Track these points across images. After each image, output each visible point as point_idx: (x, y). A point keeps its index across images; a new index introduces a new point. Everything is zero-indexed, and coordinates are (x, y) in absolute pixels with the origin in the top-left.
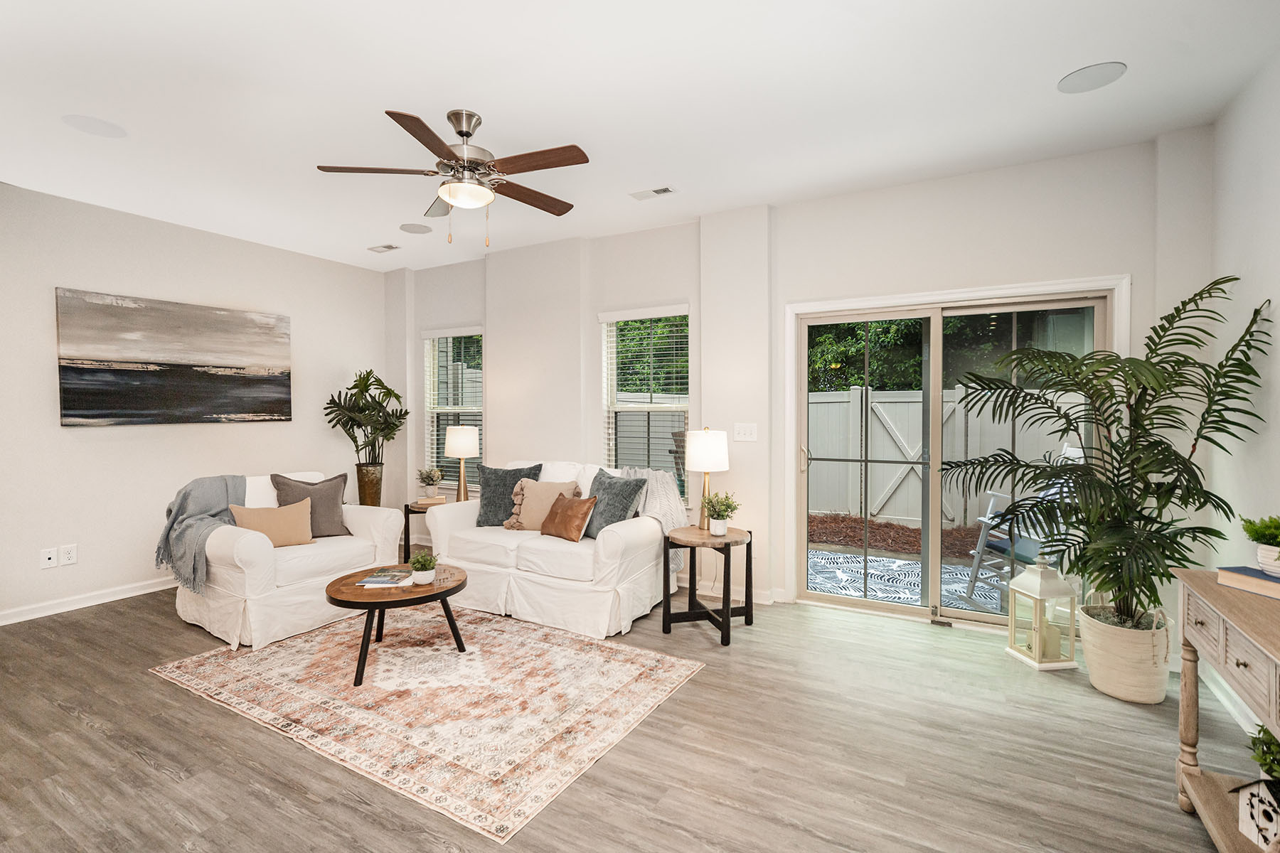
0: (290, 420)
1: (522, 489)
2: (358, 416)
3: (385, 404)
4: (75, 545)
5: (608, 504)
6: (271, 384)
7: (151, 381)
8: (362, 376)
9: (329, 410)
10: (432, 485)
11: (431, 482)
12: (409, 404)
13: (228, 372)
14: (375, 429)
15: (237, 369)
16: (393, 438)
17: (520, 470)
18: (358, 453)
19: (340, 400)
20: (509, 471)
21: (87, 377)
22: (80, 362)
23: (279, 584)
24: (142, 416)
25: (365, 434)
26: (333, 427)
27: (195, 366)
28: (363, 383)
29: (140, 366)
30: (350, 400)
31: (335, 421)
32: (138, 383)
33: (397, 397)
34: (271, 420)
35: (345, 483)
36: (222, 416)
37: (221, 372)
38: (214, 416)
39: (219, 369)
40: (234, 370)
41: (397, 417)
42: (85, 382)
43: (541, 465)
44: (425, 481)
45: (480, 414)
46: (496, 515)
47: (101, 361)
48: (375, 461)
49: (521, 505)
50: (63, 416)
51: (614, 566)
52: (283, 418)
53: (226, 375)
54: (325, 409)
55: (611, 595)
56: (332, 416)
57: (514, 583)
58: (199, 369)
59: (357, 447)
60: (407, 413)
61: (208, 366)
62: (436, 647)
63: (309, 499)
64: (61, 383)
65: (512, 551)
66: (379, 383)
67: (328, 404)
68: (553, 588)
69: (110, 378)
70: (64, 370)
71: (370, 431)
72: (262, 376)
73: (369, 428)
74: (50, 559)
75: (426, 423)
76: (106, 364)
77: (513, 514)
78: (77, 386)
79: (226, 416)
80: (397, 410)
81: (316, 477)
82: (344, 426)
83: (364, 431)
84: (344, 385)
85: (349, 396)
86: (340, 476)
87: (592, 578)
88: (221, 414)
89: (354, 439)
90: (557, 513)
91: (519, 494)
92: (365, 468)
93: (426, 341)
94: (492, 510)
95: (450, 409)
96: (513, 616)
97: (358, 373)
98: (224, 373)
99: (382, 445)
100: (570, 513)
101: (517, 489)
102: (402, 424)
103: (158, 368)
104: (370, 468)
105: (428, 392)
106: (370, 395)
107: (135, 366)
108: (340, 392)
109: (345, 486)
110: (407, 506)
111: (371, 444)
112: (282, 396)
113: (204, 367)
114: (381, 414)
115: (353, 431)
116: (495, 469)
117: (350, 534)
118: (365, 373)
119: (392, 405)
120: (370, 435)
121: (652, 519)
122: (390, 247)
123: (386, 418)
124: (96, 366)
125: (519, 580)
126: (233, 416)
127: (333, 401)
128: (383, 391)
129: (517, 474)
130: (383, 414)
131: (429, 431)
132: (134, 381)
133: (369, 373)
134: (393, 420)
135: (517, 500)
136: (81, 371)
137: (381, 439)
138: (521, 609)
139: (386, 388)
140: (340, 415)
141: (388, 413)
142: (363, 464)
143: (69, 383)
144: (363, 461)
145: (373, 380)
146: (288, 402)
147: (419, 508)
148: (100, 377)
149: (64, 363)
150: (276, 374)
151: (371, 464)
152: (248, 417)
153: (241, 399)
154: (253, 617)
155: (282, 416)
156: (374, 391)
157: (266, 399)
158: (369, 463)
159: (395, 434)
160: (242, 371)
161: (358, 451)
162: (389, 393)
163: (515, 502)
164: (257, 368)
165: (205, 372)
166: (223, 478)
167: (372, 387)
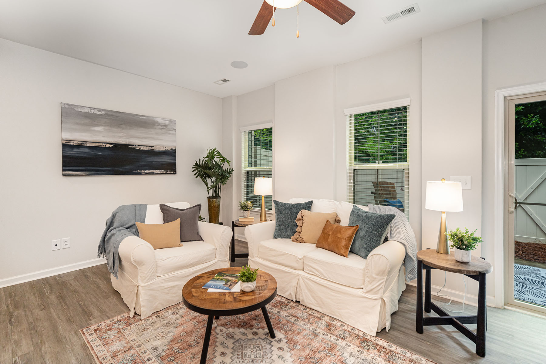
0: (176, 173)
1: (302, 217)
2: (207, 171)
3: (222, 166)
4: (69, 238)
5: (367, 231)
6: (166, 155)
7: (107, 153)
8: (211, 151)
9: (195, 168)
10: (247, 210)
11: (246, 209)
12: (234, 166)
13: (145, 148)
14: (216, 179)
15: (150, 147)
16: (226, 184)
17: (300, 205)
18: (208, 191)
19: (200, 163)
20: (293, 205)
21: (75, 150)
22: (72, 142)
23: (158, 275)
24: (102, 171)
25: (212, 181)
26: (196, 177)
27: (129, 145)
28: (211, 155)
29: (102, 144)
30: (205, 163)
31: (197, 175)
32: (101, 153)
33: (228, 162)
34: (166, 174)
35: (200, 209)
36: (142, 171)
37: (142, 148)
38: (138, 171)
39: (141, 147)
40: (148, 148)
41: (228, 173)
42: (75, 152)
43: (312, 202)
44: (243, 208)
45: (271, 171)
46: (286, 232)
47: (83, 142)
48: (217, 196)
49: (302, 226)
50: (63, 170)
51: (382, 281)
52: (172, 173)
53: (144, 150)
54: (193, 168)
55: (379, 302)
56: (196, 171)
57: (302, 281)
58: (131, 146)
59: (208, 188)
60: (233, 170)
61: (135, 145)
62: (254, 330)
63: (179, 219)
64: (62, 153)
65: (300, 259)
66: (219, 154)
67: (194, 165)
68: (333, 290)
69: (87, 150)
70: (63, 145)
71: (214, 180)
72: (162, 151)
73: (214, 178)
74: (56, 245)
75: (242, 176)
76: (85, 143)
77: (296, 232)
78: (70, 155)
79: (144, 171)
80: (228, 169)
81: (184, 205)
82: (202, 177)
83: (212, 180)
84: (203, 156)
85: (204, 162)
86: (197, 205)
87: (362, 287)
88: (142, 170)
89: (206, 184)
90: (329, 235)
91: (301, 220)
92: (212, 199)
93: (242, 133)
94: (283, 228)
95: (254, 168)
96: (301, 303)
97: (209, 149)
98: (143, 149)
99: (220, 187)
100: (339, 235)
101: (299, 216)
102: (230, 176)
103: (111, 146)
104: (214, 199)
105: (243, 160)
106: (214, 160)
107: (100, 144)
108: (200, 159)
109: (200, 211)
110: (233, 222)
111: (215, 187)
112: (172, 161)
113: (134, 145)
114: (220, 171)
115: (206, 180)
116: (284, 203)
117: (202, 240)
118: (212, 150)
119: (225, 167)
120: (214, 182)
121: (399, 243)
122: (225, 81)
123: (222, 173)
124: (80, 144)
125: (305, 279)
126: (147, 171)
127: (196, 164)
128: (221, 159)
129: (299, 207)
130: (221, 171)
131: (244, 179)
132: (99, 152)
133: (214, 150)
134: (226, 174)
135: (299, 223)
136: (72, 147)
137: (220, 184)
138: (307, 299)
139: (223, 157)
140: (200, 171)
141: (223, 170)
142: (211, 197)
143: (66, 153)
144: (211, 195)
145: (216, 153)
146: (175, 164)
147: (240, 224)
148: (82, 150)
149: (64, 142)
150: (169, 150)
151: (215, 197)
152: (155, 172)
153: (152, 162)
154: (142, 298)
155: (172, 171)
156: (216, 159)
157: (164, 163)
158: (214, 197)
159: (226, 182)
160: (152, 148)
161: (208, 190)
162: (224, 160)
163: (298, 224)
164: (160, 147)
165: (134, 148)
166: (135, 206)
167: (216, 157)
